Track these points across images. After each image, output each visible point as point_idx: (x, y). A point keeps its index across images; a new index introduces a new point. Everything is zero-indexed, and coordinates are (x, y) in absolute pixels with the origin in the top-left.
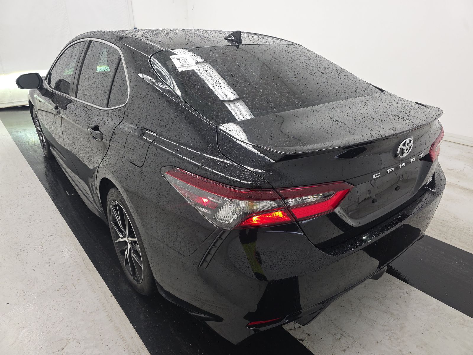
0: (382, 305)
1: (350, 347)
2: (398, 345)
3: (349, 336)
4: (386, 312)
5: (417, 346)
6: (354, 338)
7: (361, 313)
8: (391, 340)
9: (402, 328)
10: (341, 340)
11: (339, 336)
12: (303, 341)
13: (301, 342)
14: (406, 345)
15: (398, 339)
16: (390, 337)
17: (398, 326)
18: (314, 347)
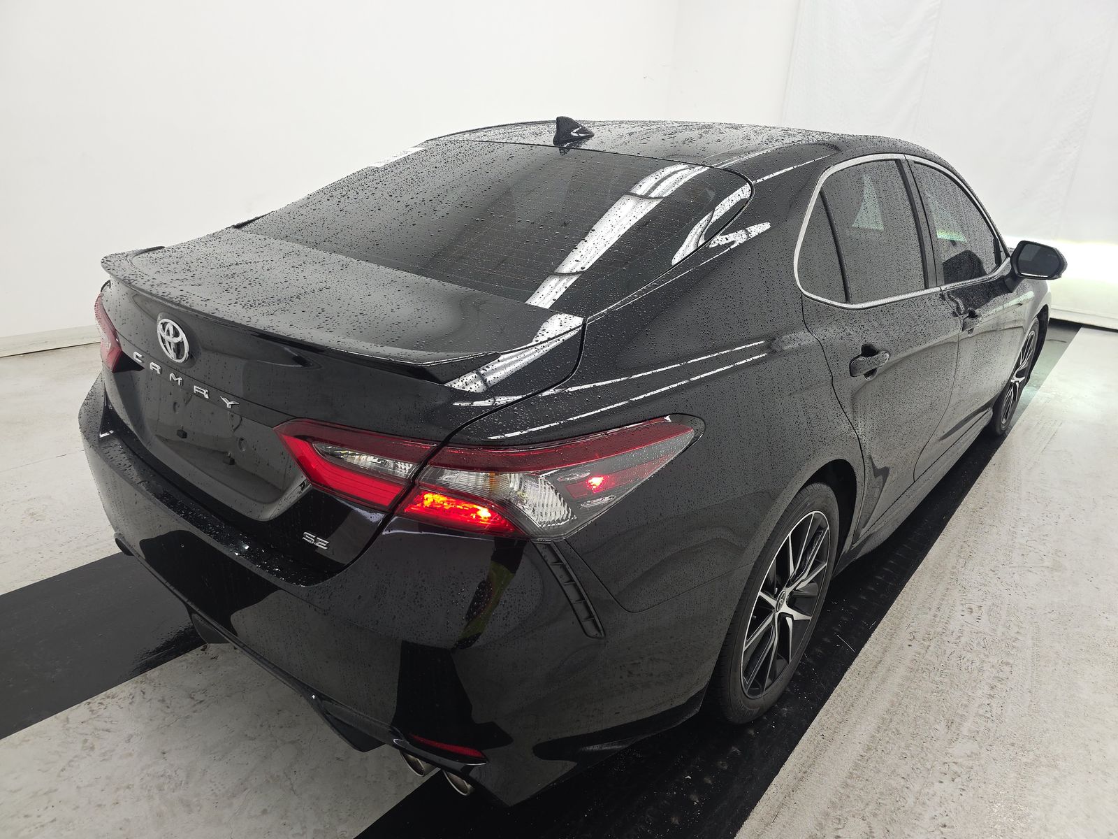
0: (269, 782)
1: (169, 711)
2: (144, 786)
3: (194, 712)
4: (242, 784)
5: (128, 820)
6: (187, 717)
7: (253, 739)
8: (162, 776)
9: (187, 805)
10: (189, 700)
11: (199, 697)
12: (203, 650)
13: (202, 647)
14: (137, 801)
15: (160, 790)
16: (169, 776)
17: (196, 799)
18: (183, 663)
